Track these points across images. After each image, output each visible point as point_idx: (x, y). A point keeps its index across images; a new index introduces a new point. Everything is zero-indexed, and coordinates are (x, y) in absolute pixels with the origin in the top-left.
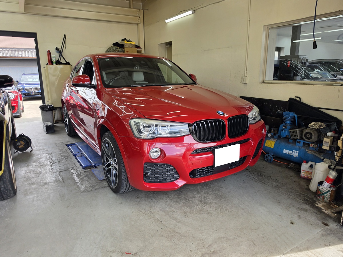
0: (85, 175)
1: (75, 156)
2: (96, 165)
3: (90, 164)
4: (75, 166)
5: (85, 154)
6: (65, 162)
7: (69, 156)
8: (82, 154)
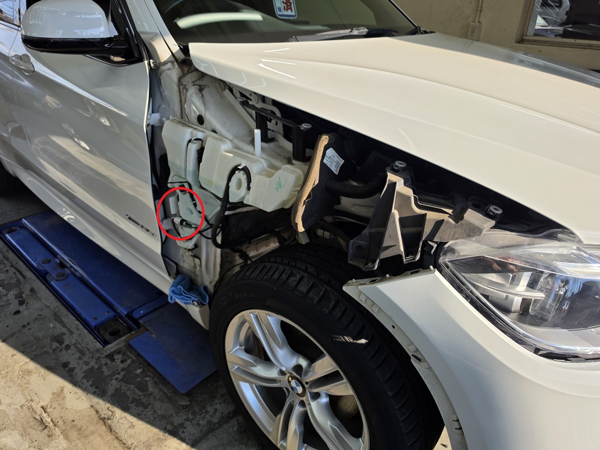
0: (119, 374)
1: (42, 276)
2: (136, 315)
3: (112, 314)
4: (64, 330)
5: (71, 267)
6: (18, 312)
7: (20, 277)
8: (62, 265)
